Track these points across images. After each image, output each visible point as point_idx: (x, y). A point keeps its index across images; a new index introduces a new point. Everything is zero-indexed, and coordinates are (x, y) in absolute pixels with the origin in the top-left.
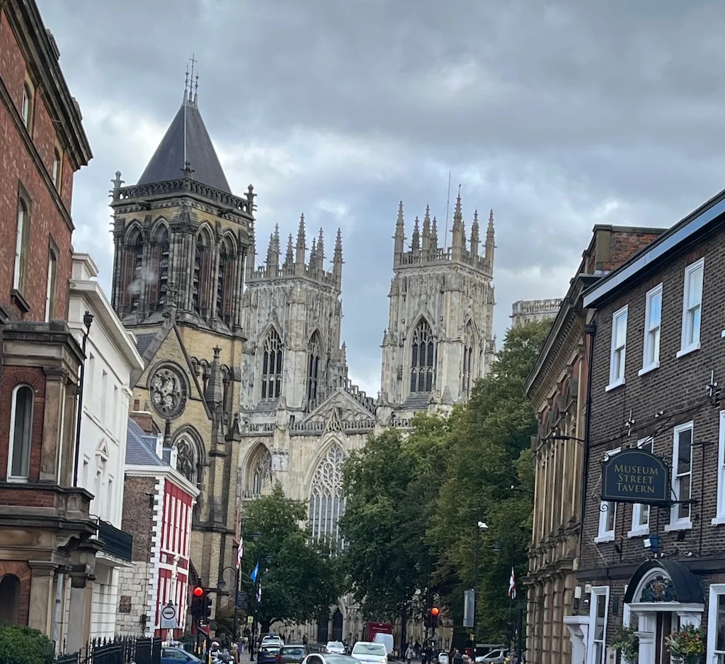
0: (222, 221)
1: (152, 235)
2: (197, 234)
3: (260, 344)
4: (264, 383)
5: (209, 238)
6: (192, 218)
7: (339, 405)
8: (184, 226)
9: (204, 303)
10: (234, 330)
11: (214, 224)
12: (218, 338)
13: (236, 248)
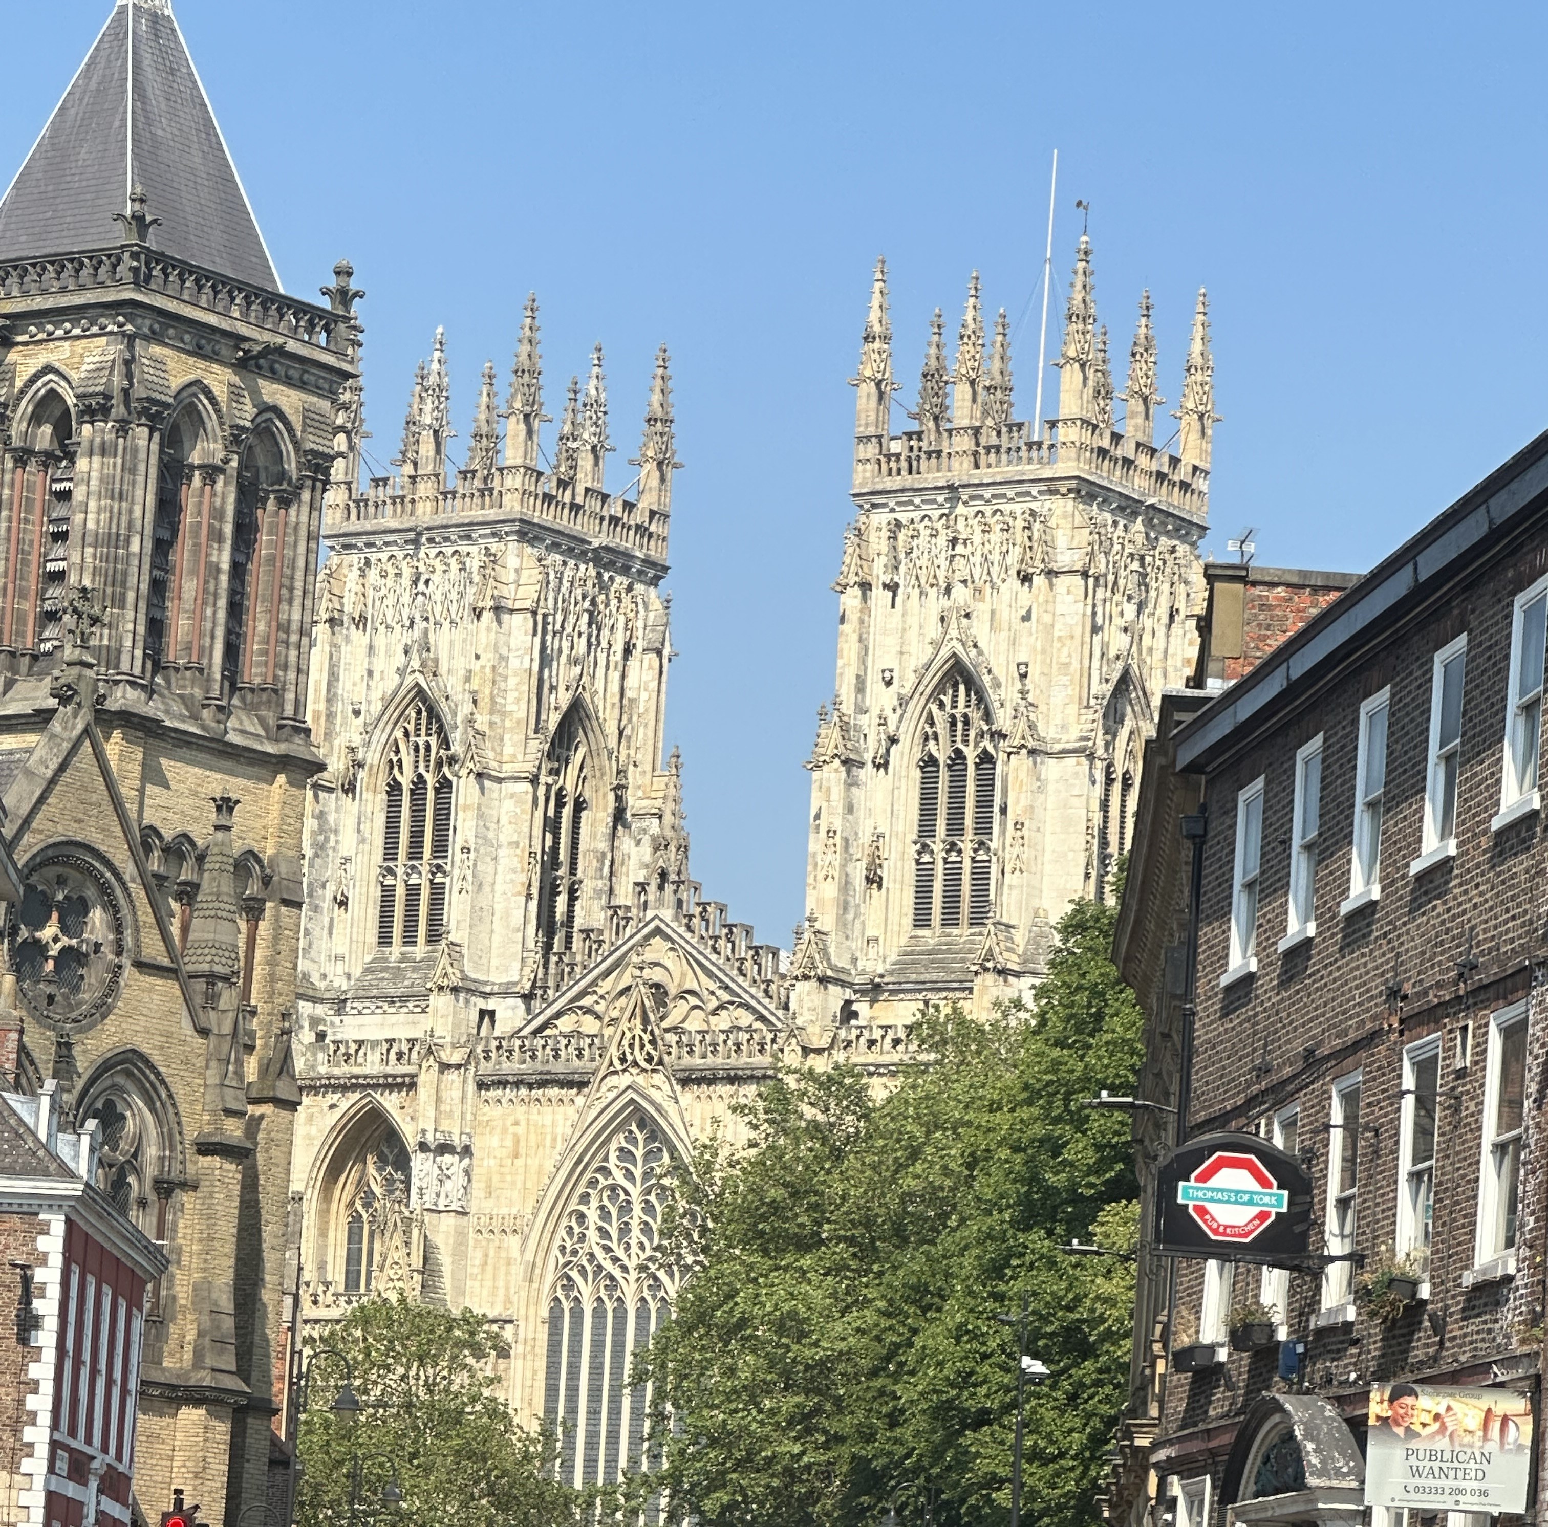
0: (249, 382)
2: (166, 423)
3: (373, 756)
4: (388, 893)
5: (202, 437)
6: (150, 372)
7: (657, 975)
8: (120, 403)
10: (278, 734)
13: (292, 471)
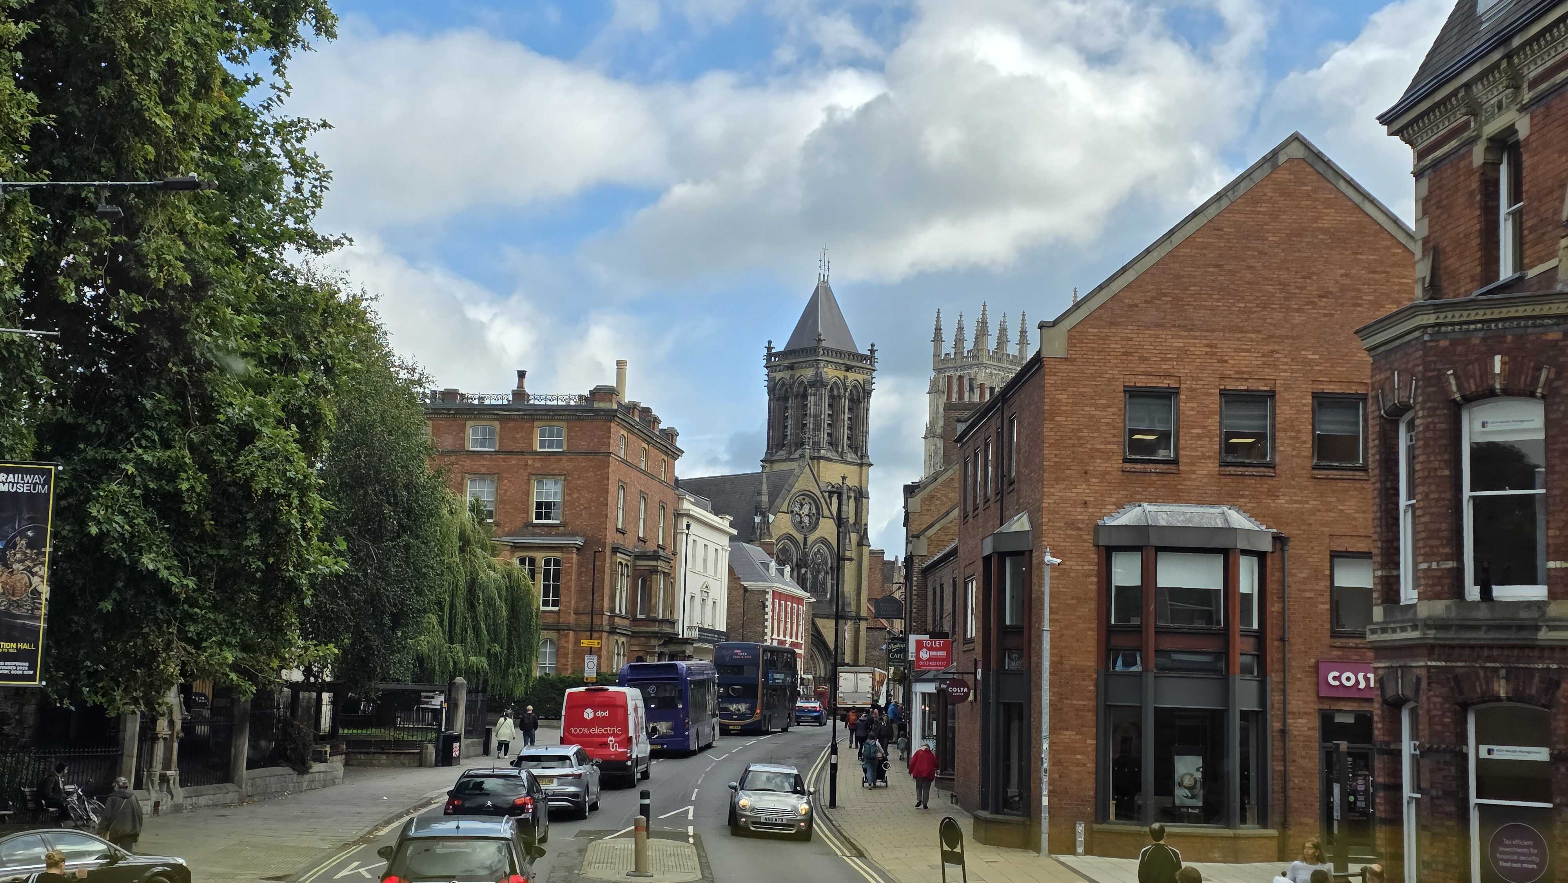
0: (848, 374)
1: (795, 390)
2: (829, 387)
5: (839, 389)
6: (823, 376)
8: (818, 383)
9: (837, 439)
10: (862, 458)
11: (842, 378)
12: (848, 466)
13: (862, 395)
